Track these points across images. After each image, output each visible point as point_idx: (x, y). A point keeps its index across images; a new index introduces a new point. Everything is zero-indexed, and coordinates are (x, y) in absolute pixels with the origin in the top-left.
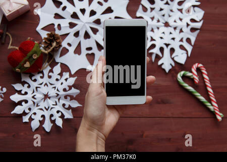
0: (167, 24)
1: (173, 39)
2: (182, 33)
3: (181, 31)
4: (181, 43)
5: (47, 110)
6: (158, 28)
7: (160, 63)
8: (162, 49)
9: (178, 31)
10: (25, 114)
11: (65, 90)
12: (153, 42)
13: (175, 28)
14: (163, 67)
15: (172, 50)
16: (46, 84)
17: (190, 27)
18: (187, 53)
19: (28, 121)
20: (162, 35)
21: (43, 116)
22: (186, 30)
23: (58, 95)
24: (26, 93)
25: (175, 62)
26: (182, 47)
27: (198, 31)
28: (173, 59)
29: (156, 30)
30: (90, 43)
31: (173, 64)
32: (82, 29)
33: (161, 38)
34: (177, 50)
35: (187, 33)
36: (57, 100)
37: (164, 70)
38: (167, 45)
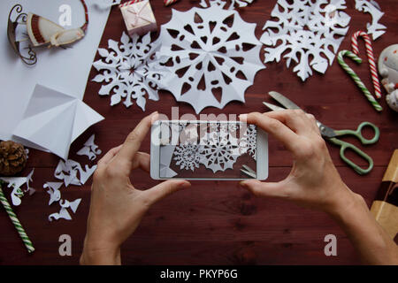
0: (306, 28)
1: (313, 44)
2: (323, 39)
3: (323, 36)
4: (322, 50)
5: (142, 81)
6: (296, 31)
7: (295, 70)
8: (298, 55)
9: (319, 36)
10: (124, 99)
11: (146, 52)
12: (289, 46)
13: (316, 33)
14: (299, 74)
15: (311, 57)
16: (124, 59)
17: (333, 33)
18: (329, 62)
19: (131, 104)
20: (300, 39)
21: (143, 90)
22: (329, 36)
23: (143, 60)
24: (111, 80)
25: (314, 71)
26: (322, 54)
27: (343, 38)
28: (311, 67)
29: (293, 33)
30: (216, 75)
31: (311, 73)
32: (205, 59)
33: (299, 42)
34: (317, 56)
35: (329, 39)
36: (145, 66)
37: (300, 78)
38: (305, 50)
